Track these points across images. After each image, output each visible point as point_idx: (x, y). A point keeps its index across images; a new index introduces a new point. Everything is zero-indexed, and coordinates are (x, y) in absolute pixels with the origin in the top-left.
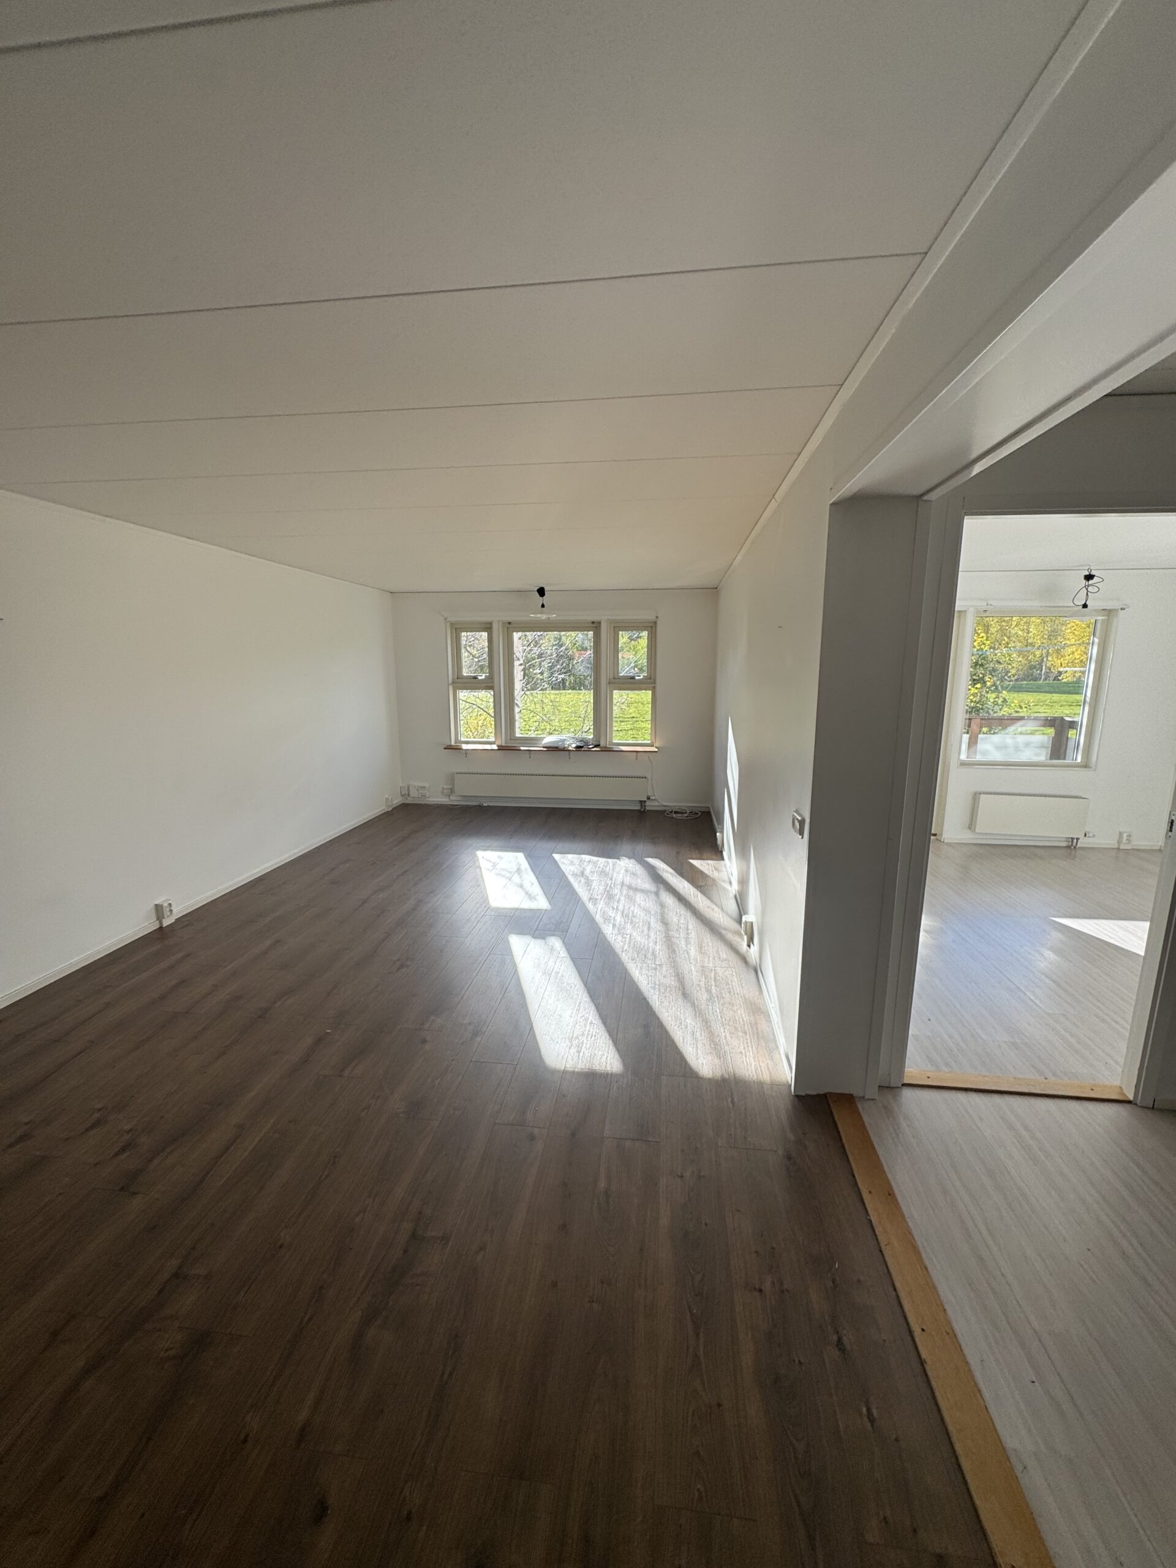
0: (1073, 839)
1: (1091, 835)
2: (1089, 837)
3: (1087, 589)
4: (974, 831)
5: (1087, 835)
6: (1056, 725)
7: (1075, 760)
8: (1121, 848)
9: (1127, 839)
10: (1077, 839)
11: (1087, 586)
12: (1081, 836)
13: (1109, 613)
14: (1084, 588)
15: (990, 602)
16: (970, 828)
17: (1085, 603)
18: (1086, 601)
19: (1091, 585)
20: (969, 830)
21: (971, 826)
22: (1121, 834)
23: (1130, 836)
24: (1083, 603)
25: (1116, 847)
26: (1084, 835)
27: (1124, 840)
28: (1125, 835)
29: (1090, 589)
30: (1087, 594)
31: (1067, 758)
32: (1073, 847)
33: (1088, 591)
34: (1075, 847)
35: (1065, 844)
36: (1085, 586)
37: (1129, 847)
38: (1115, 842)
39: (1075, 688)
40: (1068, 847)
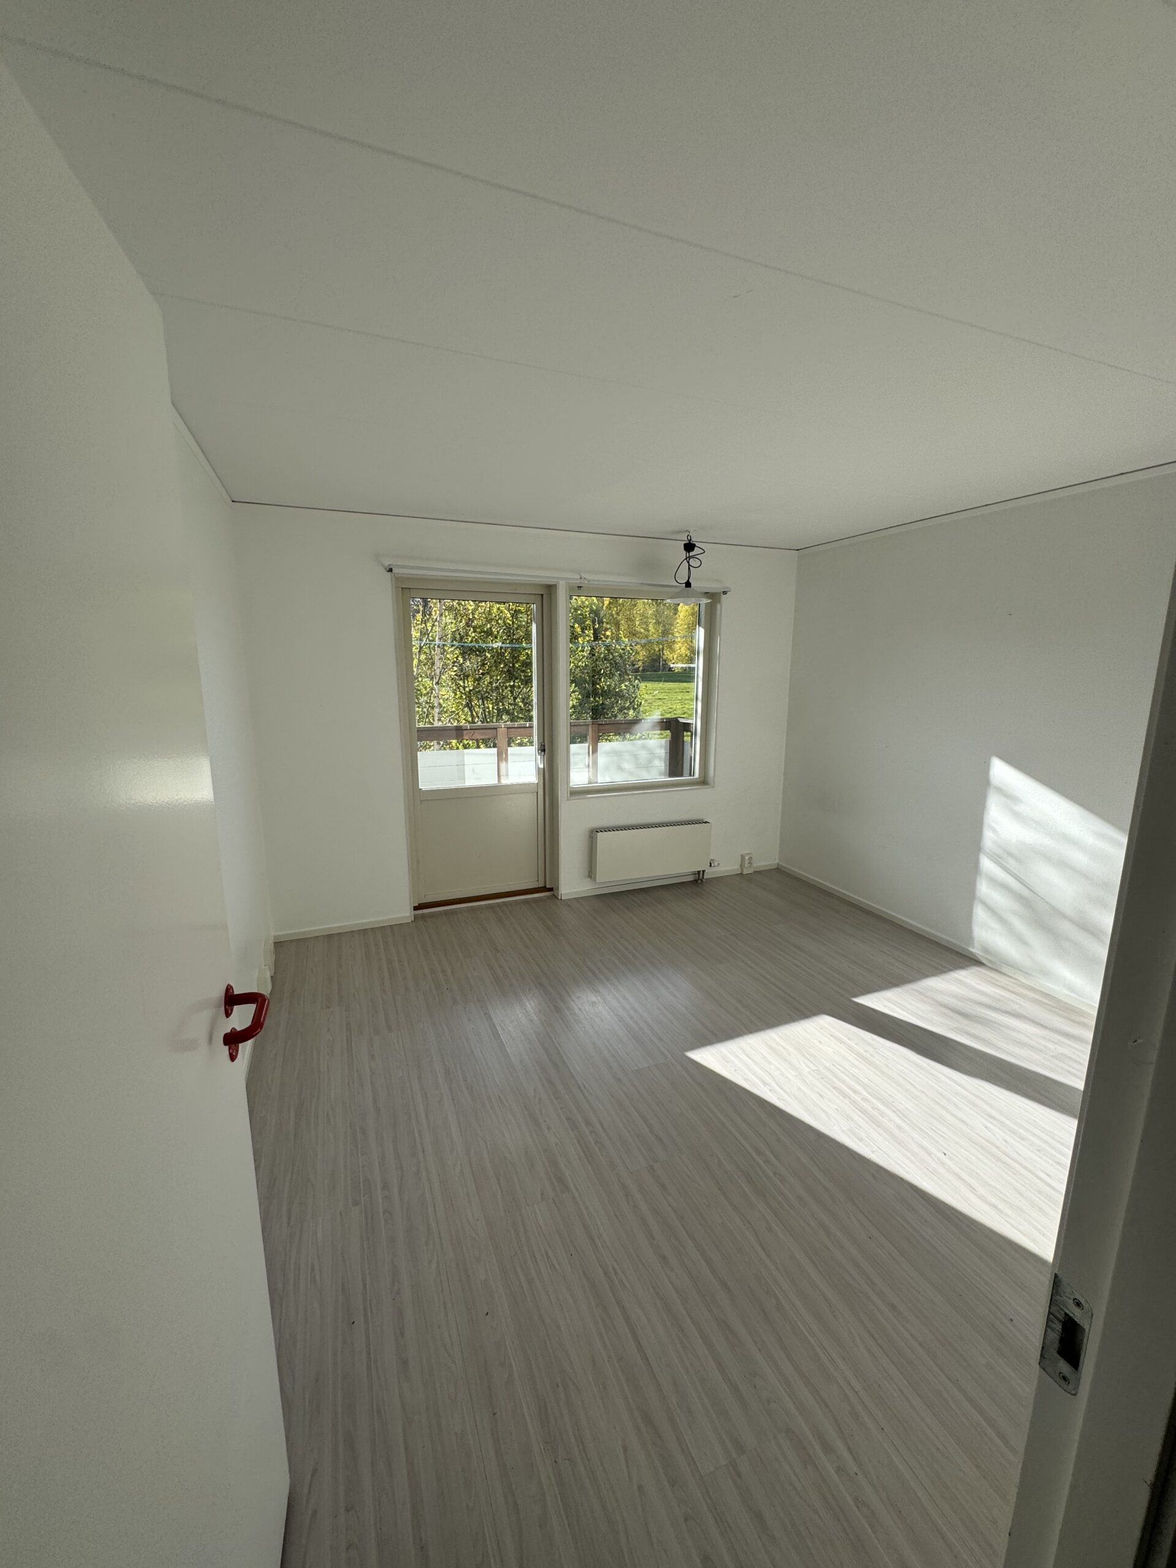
0: (699, 872)
1: (716, 864)
2: (714, 866)
3: (688, 562)
4: (595, 880)
5: (713, 865)
6: (672, 729)
7: (693, 776)
8: (744, 873)
9: (749, 863)
10: (704, 871)
11: (688, 559)
12: (706, 867)
13: (714, 597)
14: (685, 561)
15: (583, 575)
16: (590, 877)
17: (688, 581)
18: (689, 578)
19: (693, 557)
20: (589, 879)
21: (591, 873)
22: (743, 857)
23: (751, 858)
24: (686, 581)
25: (740, 872)
26: (709, 865)
27: (746, 865)
28: (747, 858)
29: (692, 562)
30: (689, 568)
31: (684, 775)
32: (699, 881)
33: (689, 565)
34: (702, 881)
35: (691, 878)
36: (686, 559)
37: (751, 871)
38: (738, 867)
39: (686, 676)
40: (696, 881)
